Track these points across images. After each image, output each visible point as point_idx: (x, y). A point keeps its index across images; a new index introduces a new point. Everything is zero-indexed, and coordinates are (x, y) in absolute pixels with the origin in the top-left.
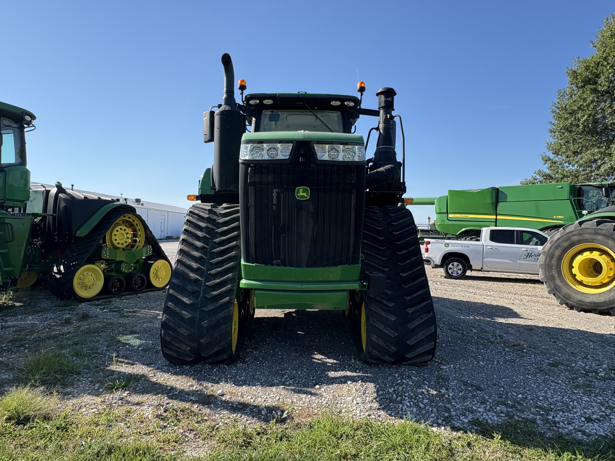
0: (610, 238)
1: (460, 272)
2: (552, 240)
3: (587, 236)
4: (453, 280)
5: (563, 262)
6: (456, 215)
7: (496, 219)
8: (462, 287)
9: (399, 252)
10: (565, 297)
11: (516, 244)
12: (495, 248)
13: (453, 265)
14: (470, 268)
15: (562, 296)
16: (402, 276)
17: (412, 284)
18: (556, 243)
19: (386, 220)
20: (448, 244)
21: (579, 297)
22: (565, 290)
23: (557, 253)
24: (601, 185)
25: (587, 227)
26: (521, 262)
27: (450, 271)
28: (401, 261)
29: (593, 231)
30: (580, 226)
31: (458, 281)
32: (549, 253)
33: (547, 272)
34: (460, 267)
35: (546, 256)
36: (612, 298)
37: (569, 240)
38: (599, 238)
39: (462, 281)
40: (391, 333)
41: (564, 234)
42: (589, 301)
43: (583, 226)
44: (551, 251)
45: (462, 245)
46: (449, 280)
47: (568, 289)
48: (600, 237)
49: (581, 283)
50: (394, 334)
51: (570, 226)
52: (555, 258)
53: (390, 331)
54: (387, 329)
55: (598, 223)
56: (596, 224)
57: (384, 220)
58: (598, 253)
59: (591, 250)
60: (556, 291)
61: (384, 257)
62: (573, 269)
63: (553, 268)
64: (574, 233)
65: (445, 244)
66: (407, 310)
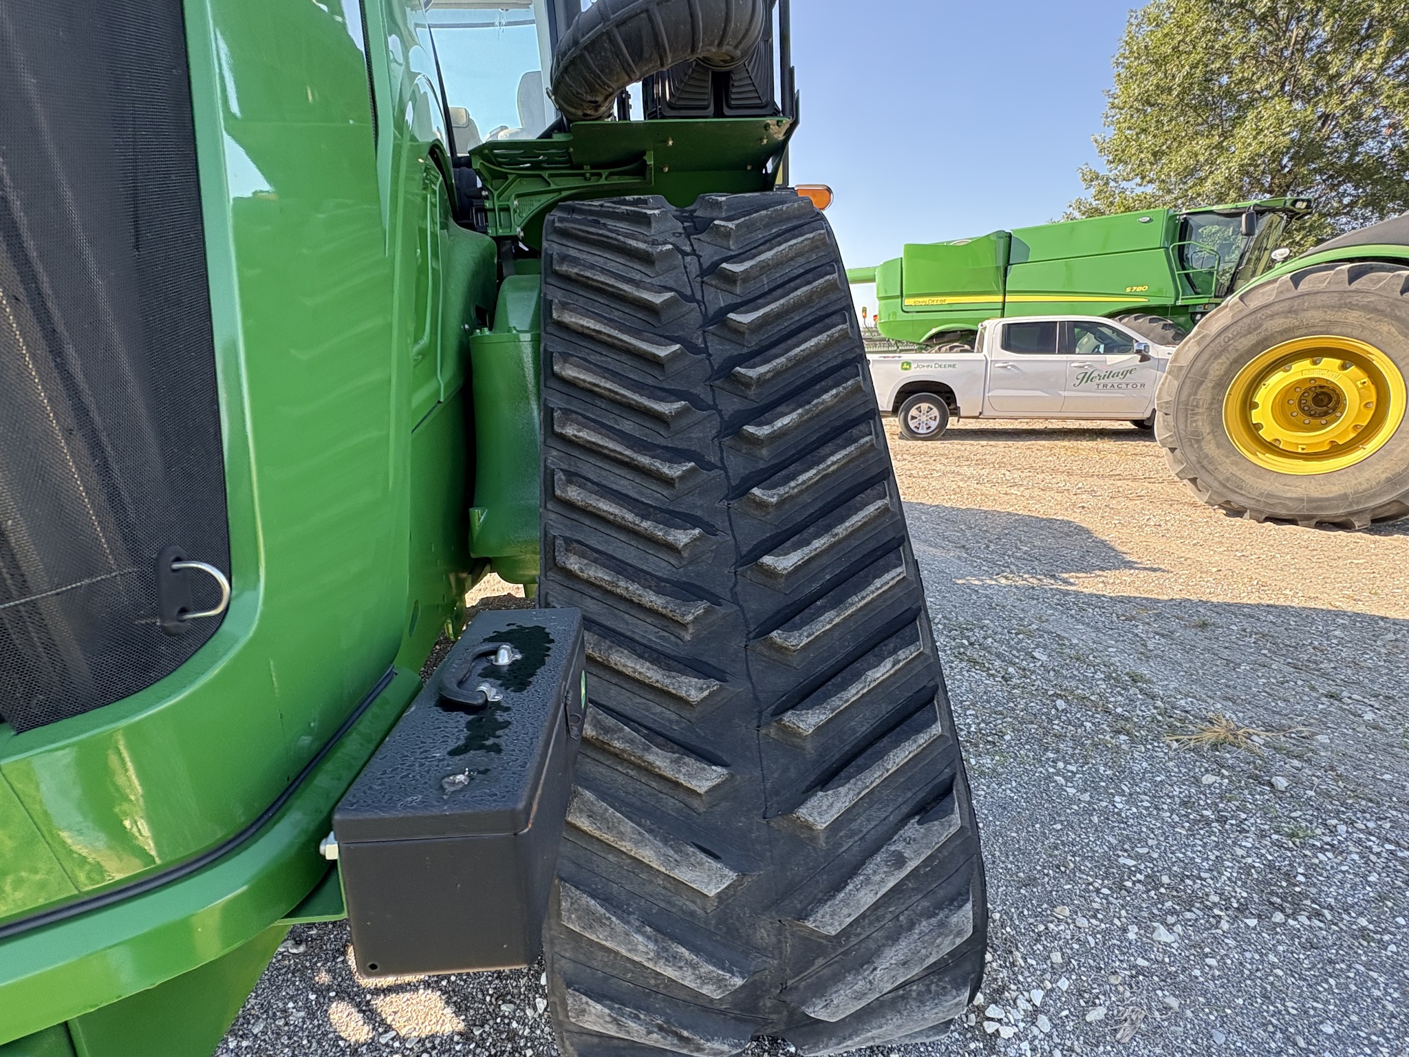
0: (1386, 316)
1: (934, 425)
2: (1205, 332)
3: (1314, 316)
4: (919, 443)
5: (1230, 394)
6: (921, 299)
7: (1004, 302)
8: (944, 460)
9: (760, 425)
10: (1225, 486)
11: (1060, 353)
12: (1012, 366)
13: (919, 409)
14: (956, 412)
15: (1216, 484)
16: (771, 573)
17: (828, 621)
18: (1217, 341)
19: (694, 253)
20: (909, 364)
21: (1266, 486)
22: (1227, 468)
23: (1217, 369)
24: (1236, 208)
25: (1316, 289)
26: (1066, 394)
27: (912, 424)
28: (765, 477)
29: (1335, 300)
30: (1296, 285)
31: (929, 443)
32: (1193, 370)
33: (1181, 420)
34: (935, 412)
35: (1181, 380)
36: (1365, 486)
37: (1255, 329)
38: (1350, 320)
39: (938, 444)
40: (704, 980)
41: (1244, 314)
42: (1294, 495)
43: (1304, 286)
44: (1199, 364)
45: (938, 364)
46: (910, 443)
47: (1236, 464)
48: (1353, 316)
49: (1271, 448)
50: (719, 982)
51: (1261, 291)
52: (1208, 384)
53: (694, 967)
54: (674, 959)
55: (1354, 276)
56: (1346, 276)
57: (684, 254)
58: (1338, 362)
59: (1316, 354)
60: (1202, 472)
61: (675, 455)
62: (1253, 412)
63: (1200, 410)
64: (1276, 308)
65: (903, 364)
66: (803, 812)
